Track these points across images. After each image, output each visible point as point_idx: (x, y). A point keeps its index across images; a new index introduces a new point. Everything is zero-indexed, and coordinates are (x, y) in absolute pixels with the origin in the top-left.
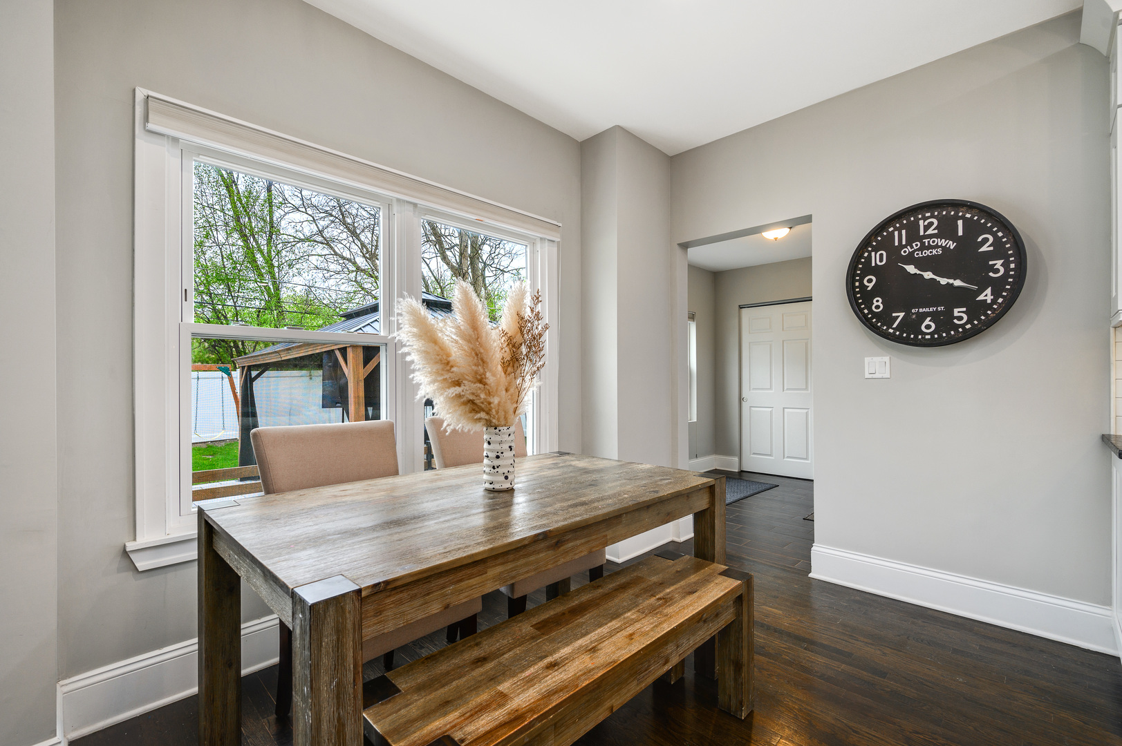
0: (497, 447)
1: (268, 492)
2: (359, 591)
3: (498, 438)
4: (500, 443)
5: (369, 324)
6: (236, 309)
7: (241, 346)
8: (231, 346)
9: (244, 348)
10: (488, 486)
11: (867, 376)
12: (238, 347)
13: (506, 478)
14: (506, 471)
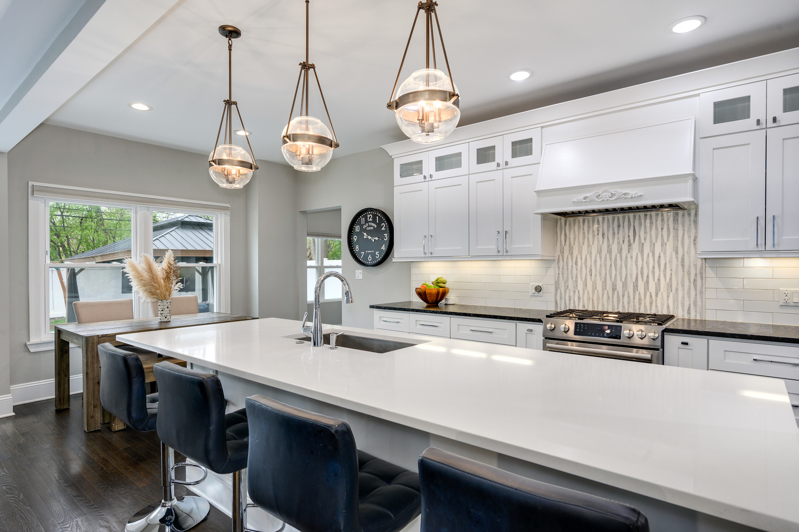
0: (162, 307)
1: (79, 323)
2: (98, 336)
3: (163, 304)
4: (163, 306)
5: (157, 239)
6: (63, 218)
7: (66, 246)
8: (58, 246)
9: (69, 248)
10: (159, 320)
11: (356, 278)
12: (64, 246)
13: (166, 317)
14: (166, 315)
